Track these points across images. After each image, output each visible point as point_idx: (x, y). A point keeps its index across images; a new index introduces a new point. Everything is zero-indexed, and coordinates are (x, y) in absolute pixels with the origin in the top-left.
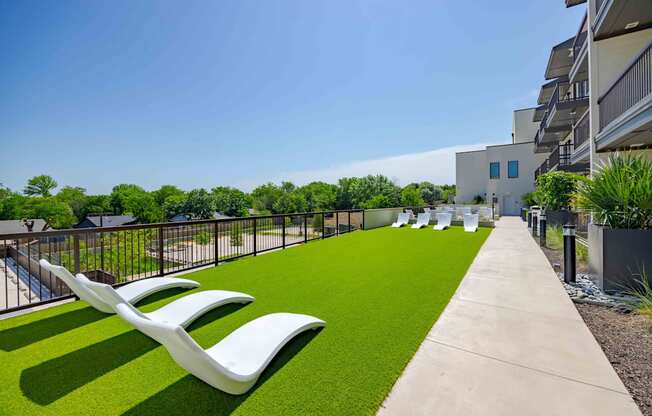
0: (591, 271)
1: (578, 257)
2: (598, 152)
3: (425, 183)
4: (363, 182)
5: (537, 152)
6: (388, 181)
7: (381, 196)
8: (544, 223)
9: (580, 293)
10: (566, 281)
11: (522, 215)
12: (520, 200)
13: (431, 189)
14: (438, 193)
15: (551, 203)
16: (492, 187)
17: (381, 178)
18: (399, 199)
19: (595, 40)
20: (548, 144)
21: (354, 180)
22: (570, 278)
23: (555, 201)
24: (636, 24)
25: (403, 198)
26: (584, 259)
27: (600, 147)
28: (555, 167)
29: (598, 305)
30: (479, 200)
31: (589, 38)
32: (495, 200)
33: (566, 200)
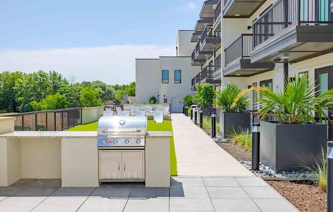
0: (221, 134)
1: (216, 130)
2: (224, 76)
3: (97, 82)
4: (32, 78)
5: (193, 65)
6: (62, 79)
7: (58, 95)
8: (201, 115)
9: (217, 140)
10: (212, 137)
11: (185, 112)
12: (183, 101)
13: (104, 89)
14: (110, 92)
15: (204, 103)
16: (164, 90)
17: (55, 75)
18: (78, 99)
19: (224, 17)
20: (200, 61)
21: (18, 75)
22: (214, 136)
23: (205, 102)
24: (239, 15)
25: (82, 98)
26: (219, 131)
27: (225, 74)
28: (205, 80)
29: (222, 142)
30: (154, 100)
31: (221, 15)
32: (165, 101)
33: (211, 101)
